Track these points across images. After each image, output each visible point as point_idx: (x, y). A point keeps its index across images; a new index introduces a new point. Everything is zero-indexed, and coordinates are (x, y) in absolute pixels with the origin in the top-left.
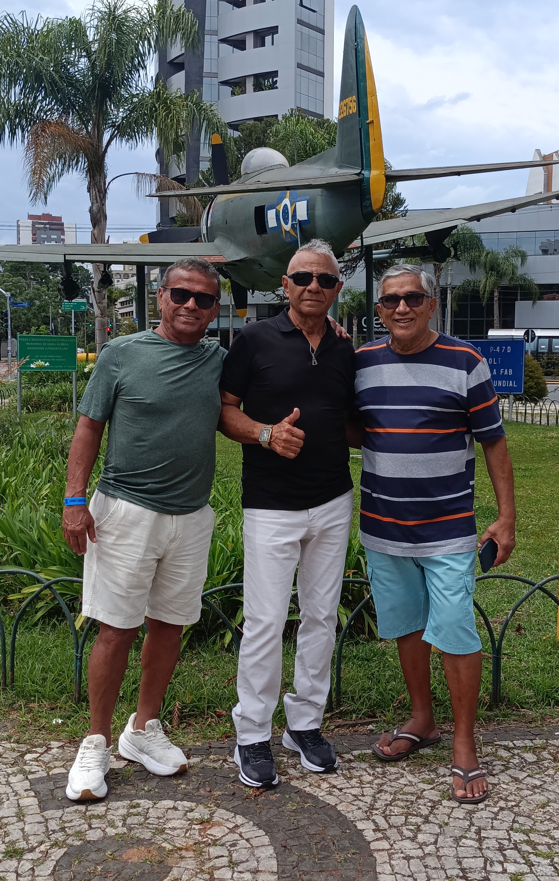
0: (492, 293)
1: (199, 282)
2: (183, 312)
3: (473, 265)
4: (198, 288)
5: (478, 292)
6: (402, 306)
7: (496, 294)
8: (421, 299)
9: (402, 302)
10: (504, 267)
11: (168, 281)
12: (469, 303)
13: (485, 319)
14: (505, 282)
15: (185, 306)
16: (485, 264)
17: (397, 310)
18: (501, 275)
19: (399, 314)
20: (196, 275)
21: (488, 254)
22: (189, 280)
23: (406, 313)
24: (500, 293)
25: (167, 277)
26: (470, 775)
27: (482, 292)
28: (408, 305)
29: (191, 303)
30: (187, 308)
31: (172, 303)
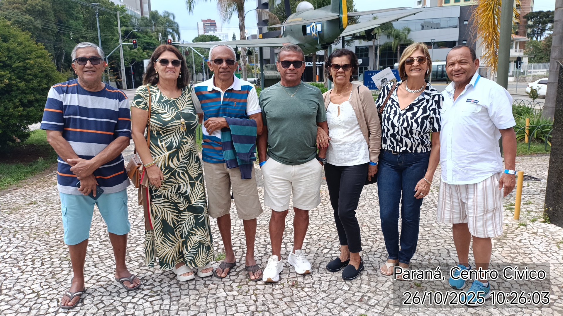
0: (397, 48)
1: (293, 56)
2: (288, 71)
3: (388, 36)
4: (294, 59)
5: (391, 47)
6: (88, 64)
7: (399, 48)
8: (98, 61)
9: (88, 62)
10: (402, 36)
11: (279, 58)
12: (387, 52)
13: (394, 59)
14: (402, 43)
15: (289, 68)
16: (393, 35)
17: (86, 66)
18: (400, 39)
19: (87, 67)
20: (291, 53)
21: (395, 31)
22: (289, 56)
23: (91, 68)
24: (400, 48)
25: (279, 56)
26: (131, 278)
27: (393, 48)
28: (92, 64)
29: (291, 66)
30: (290, 69)
31: (283, 69)
